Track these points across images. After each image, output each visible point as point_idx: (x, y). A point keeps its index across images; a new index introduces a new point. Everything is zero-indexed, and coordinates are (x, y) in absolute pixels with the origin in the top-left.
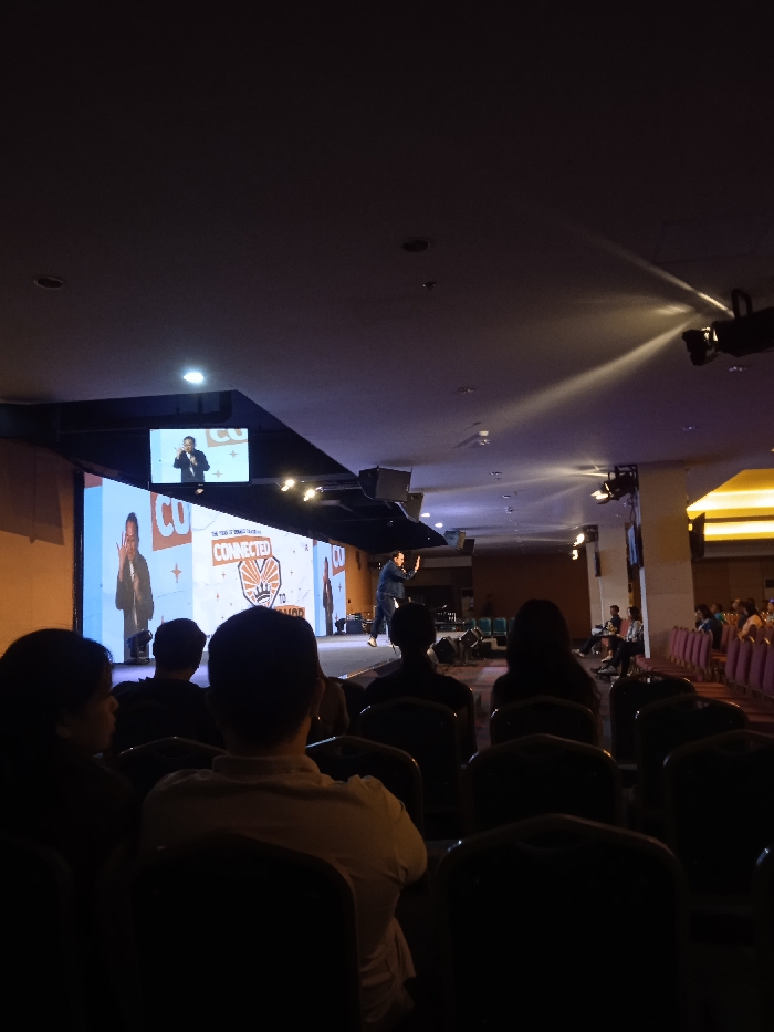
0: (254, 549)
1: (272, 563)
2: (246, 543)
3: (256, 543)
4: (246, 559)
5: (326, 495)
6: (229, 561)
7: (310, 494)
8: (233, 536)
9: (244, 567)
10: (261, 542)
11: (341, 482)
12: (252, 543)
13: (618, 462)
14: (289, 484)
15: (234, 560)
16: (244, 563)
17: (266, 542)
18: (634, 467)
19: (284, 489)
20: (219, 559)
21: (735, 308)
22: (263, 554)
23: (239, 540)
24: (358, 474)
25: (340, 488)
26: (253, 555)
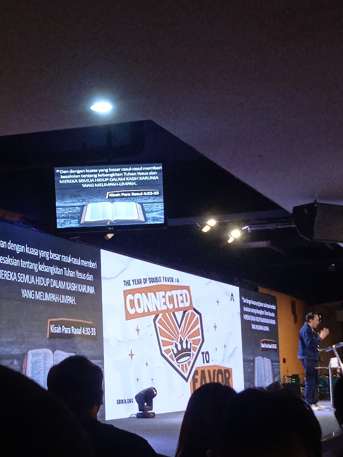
0: (171, 299)
1: (193, 316)
2: (163, 293)
3: (174, 293)
4: (163, 312)
5: (254, 236)
6: (144, 314)
7: (235, 235)
8: (148, 284)
9: (161, 322)
10: (179, 292)
11: (271, 221)
12: (169, 293)
14: (210, 224)
15: (149, 313)
16: (160, 316)
17: (185, 291)
19: (206, 229)
20: (132, 312)
22: (181, 305)
23: (154, 290)
24: (291, 211)
25: (270, 227)
26: (171, 307)
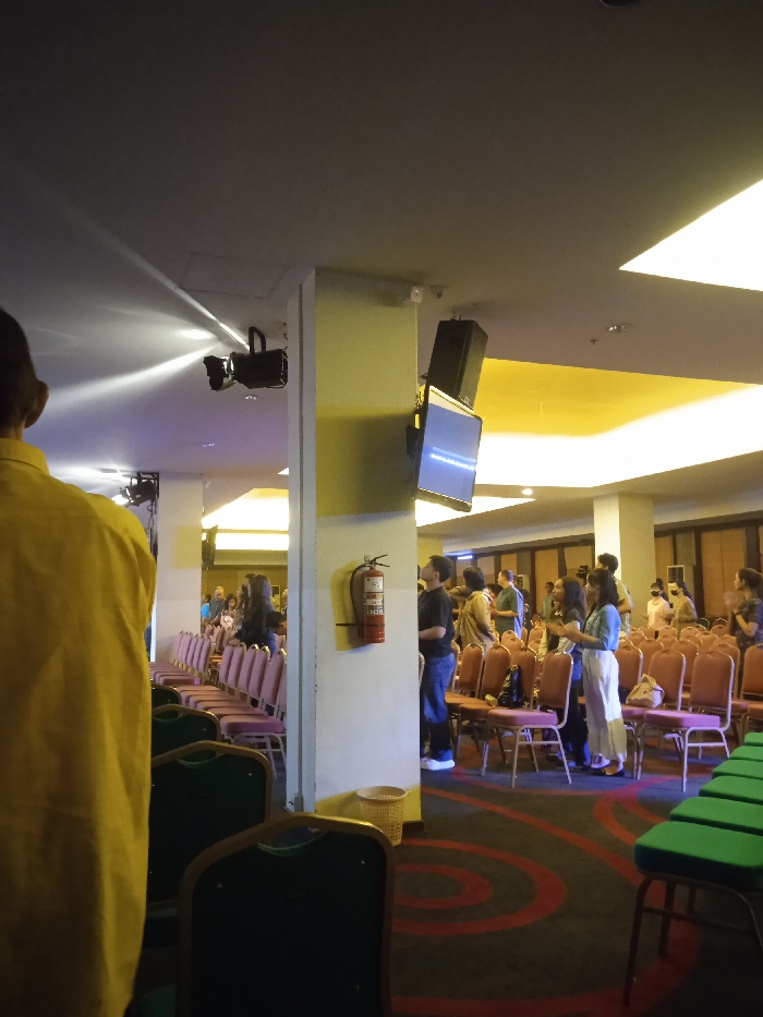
13: (140, 469)
18: (156, 475)
21: (251, 343)
